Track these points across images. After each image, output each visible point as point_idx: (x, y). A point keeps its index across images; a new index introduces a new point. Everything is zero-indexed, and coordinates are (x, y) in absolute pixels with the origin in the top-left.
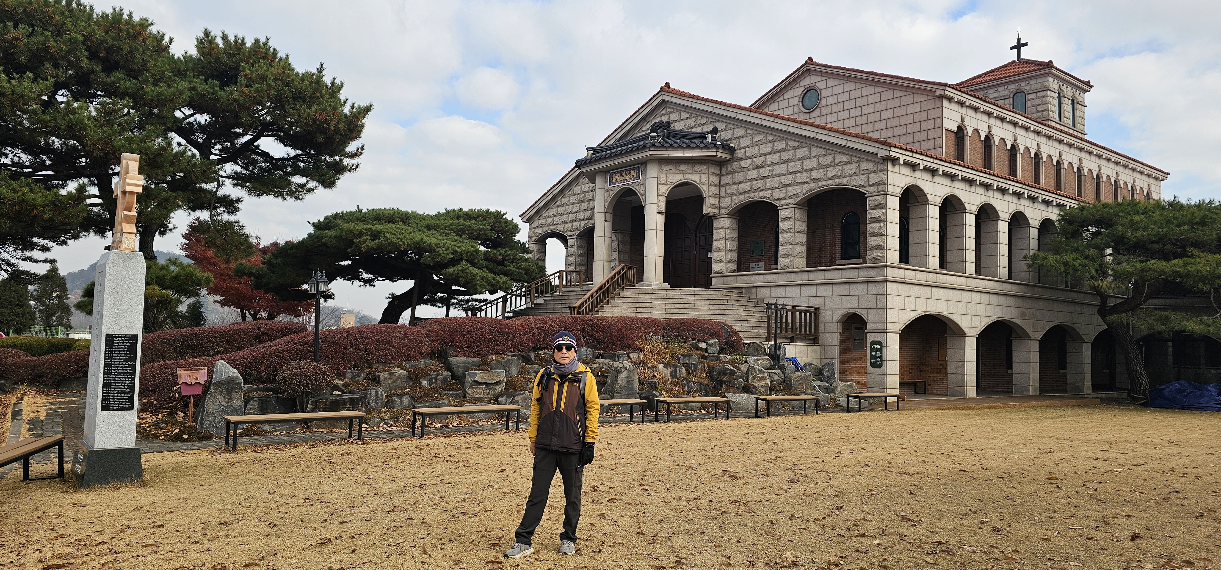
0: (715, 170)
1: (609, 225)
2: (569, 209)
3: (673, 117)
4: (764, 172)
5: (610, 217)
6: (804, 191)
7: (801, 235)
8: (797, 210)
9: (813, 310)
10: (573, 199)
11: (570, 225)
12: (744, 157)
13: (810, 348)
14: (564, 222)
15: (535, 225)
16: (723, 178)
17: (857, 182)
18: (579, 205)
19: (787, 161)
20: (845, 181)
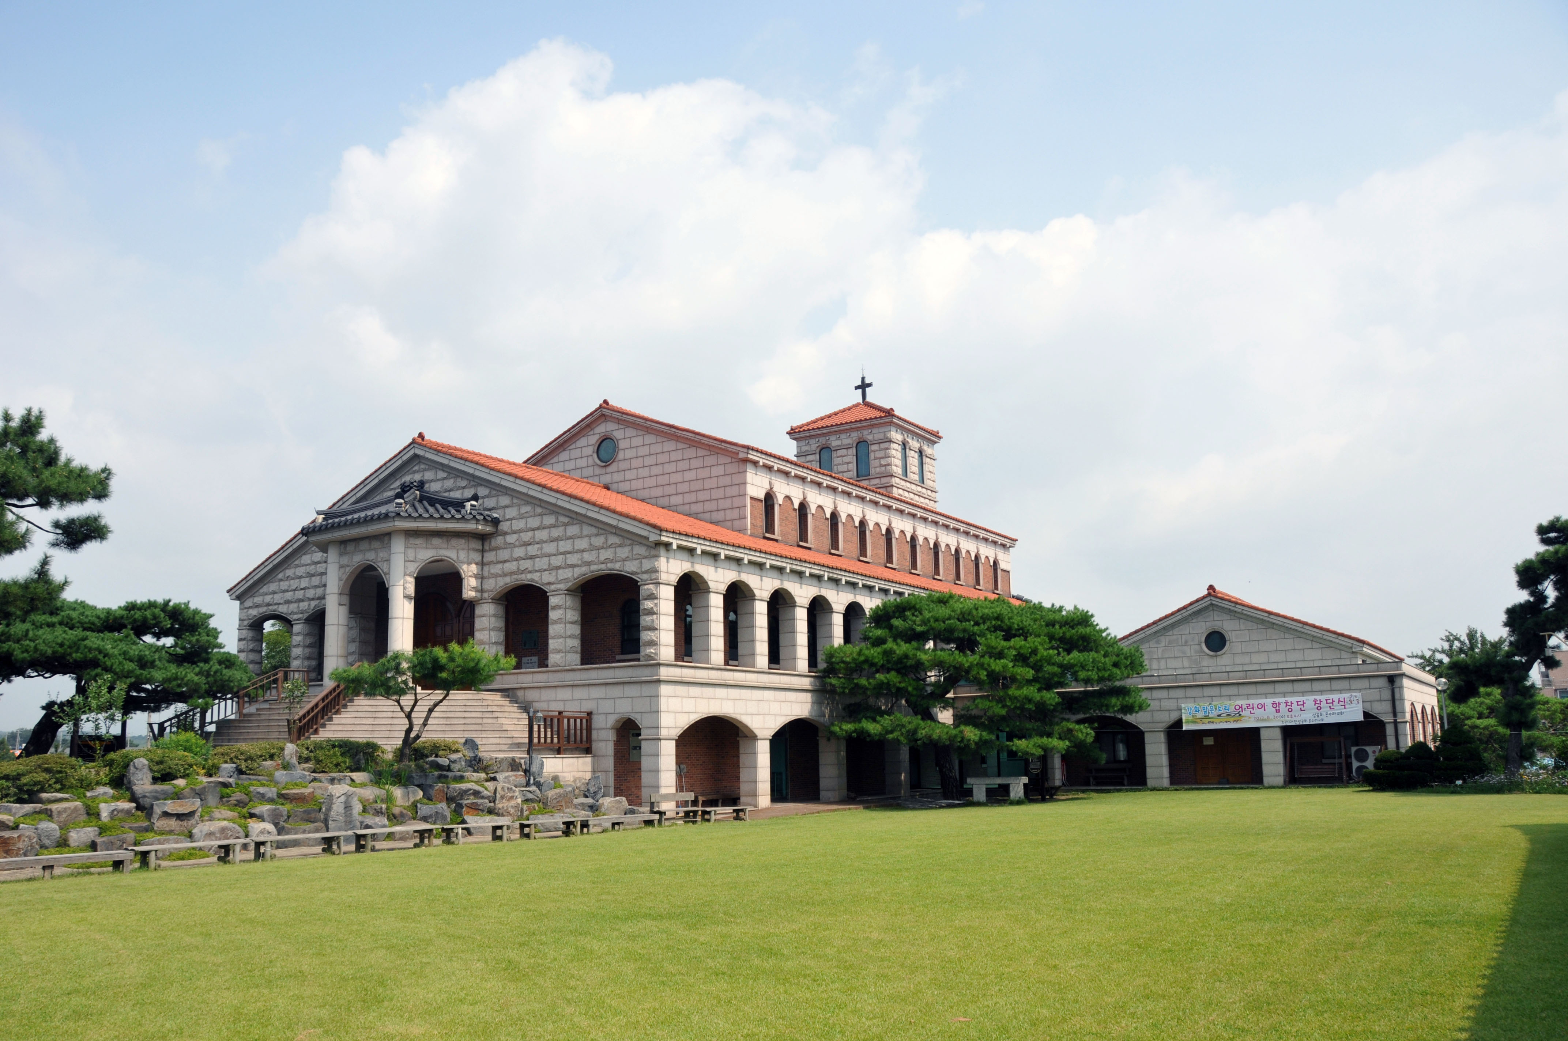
0: (476, 544)
1: (344, 610)
2: (294, 584)
3: (428, 475)
4: (532, 550)
5: (346, 599)
6: (576, 576)
7: (573, 626)
8: (568, 598)
9: (585, 715)
10: (300, 571)
11: (296, 605)
12: (509, 531)
13: (581, 760)
14: (288, 602)
15: (249, 603)
16: (486, 555)
17: (629, 568)
18: (307, 579)
19: (557, 539)
20: (617, 566)
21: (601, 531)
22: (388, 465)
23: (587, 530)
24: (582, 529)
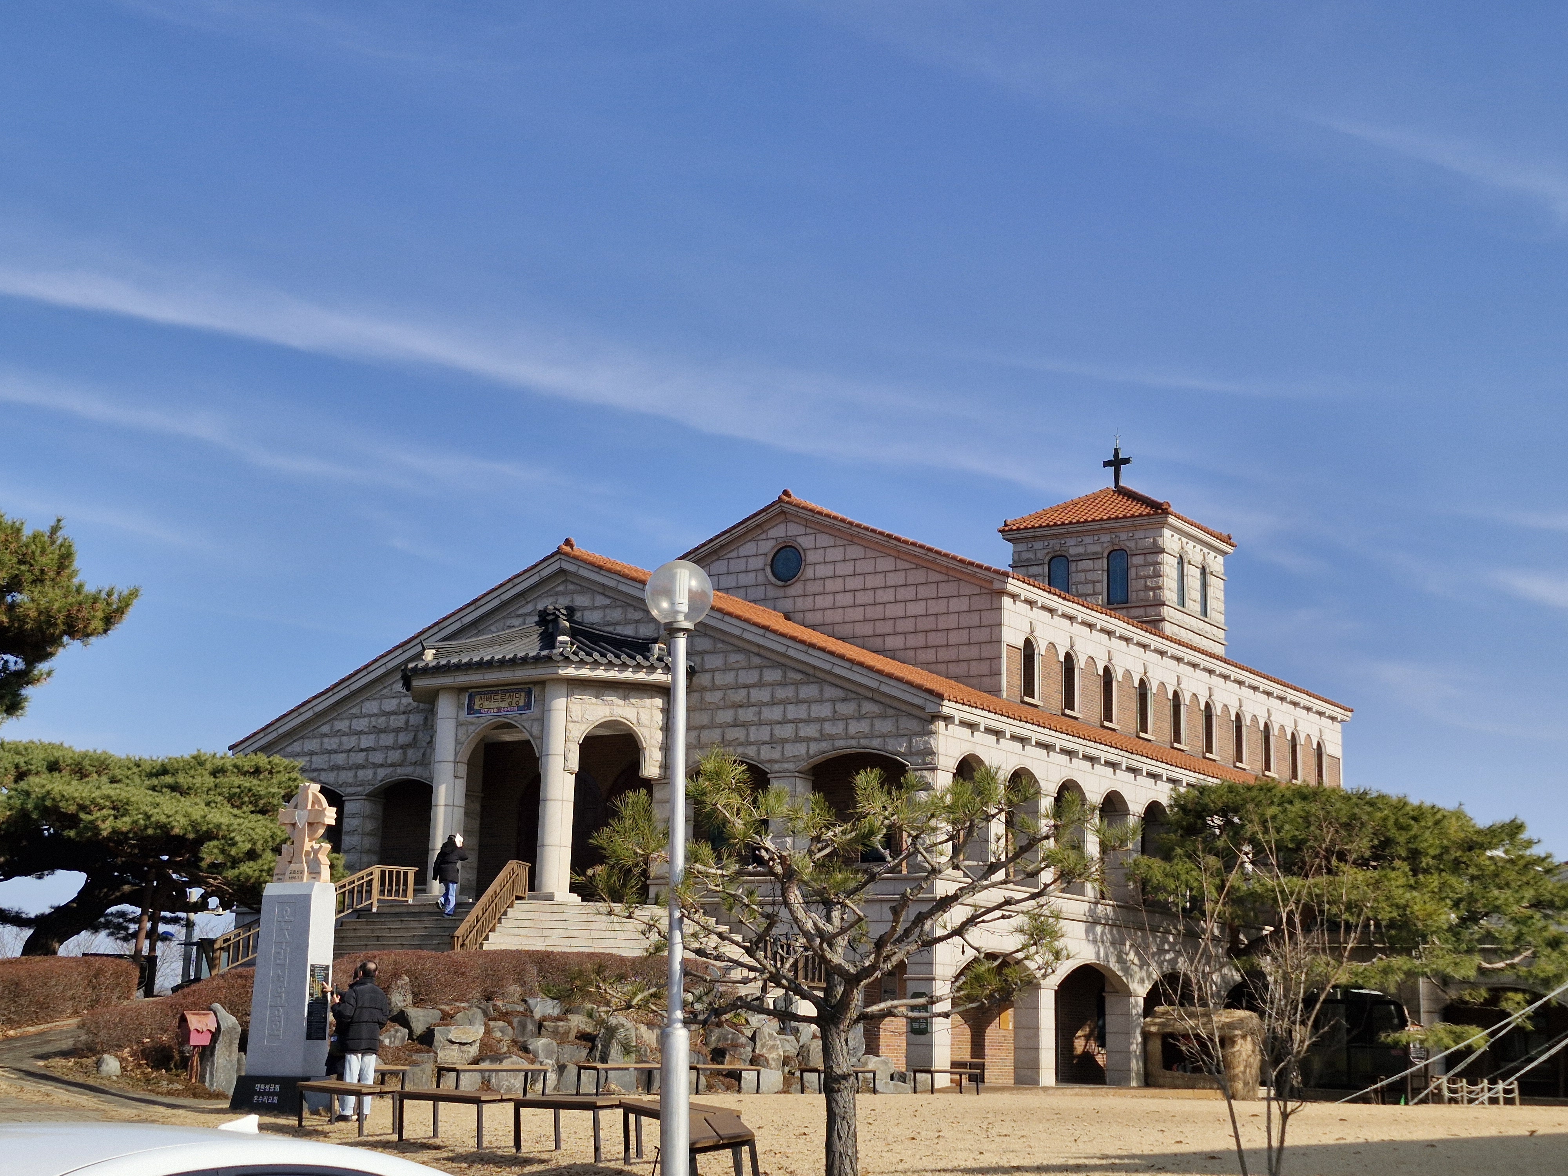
0: (660, 702)
1: (461, 785)
2: (350, 742)
3: (581, 600)
4: (745, 714)
5: (463, 770)
6: (811, 752)
8: (798, 782)
10: (361, 724)
11: (351, 774)
14: (337, 768)
17: (893, 747)
18: (372, 736)
19: (785, 702)
20: (876, 743)
21: (851, 695)
22: (516, 581)
23: (830, 692)
24: (822, 691)
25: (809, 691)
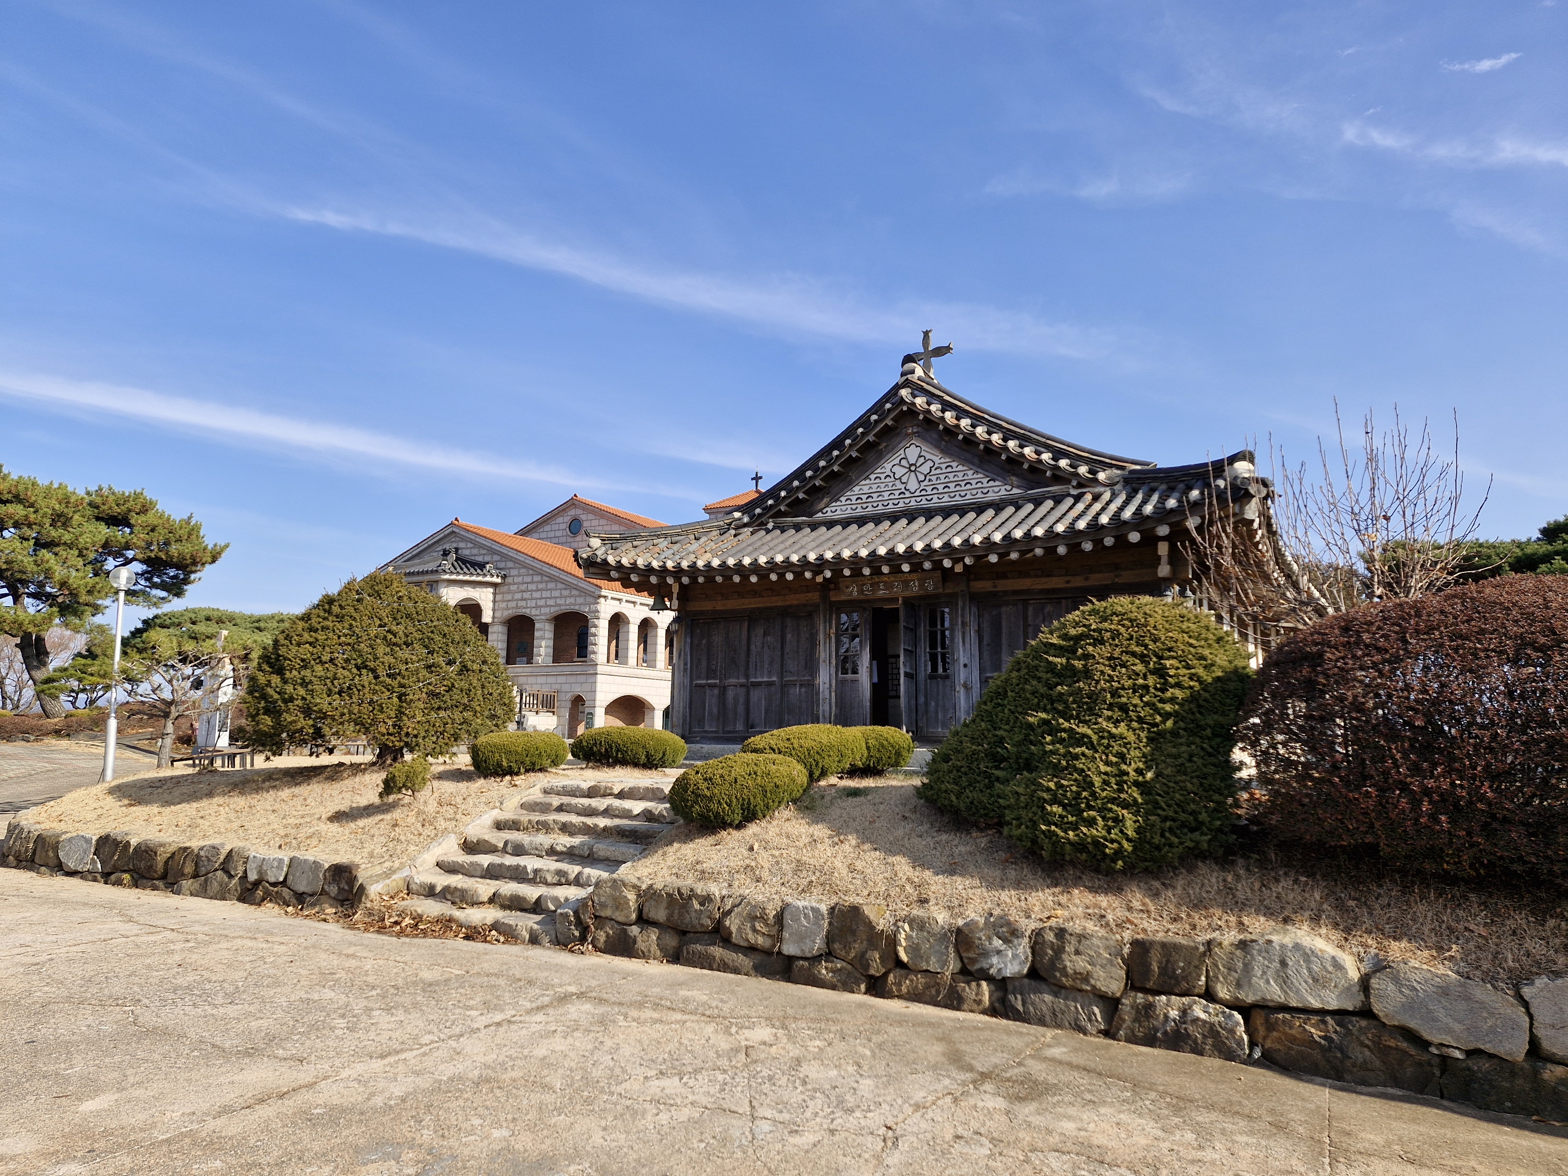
0: (491, 590)
4: (526, 595)
6: (552, 612)
7: (549, 641)
8: (547, 624)
9: (553, 692)
13: (549, 716)
16: (497, 596)
17: (582, 609)
19: (542, 590)
20: (577, 607)
21: (566, 587)
22: (434, 536)
23: (560, 586)
24: (556, 585)
25: (551, 585)
